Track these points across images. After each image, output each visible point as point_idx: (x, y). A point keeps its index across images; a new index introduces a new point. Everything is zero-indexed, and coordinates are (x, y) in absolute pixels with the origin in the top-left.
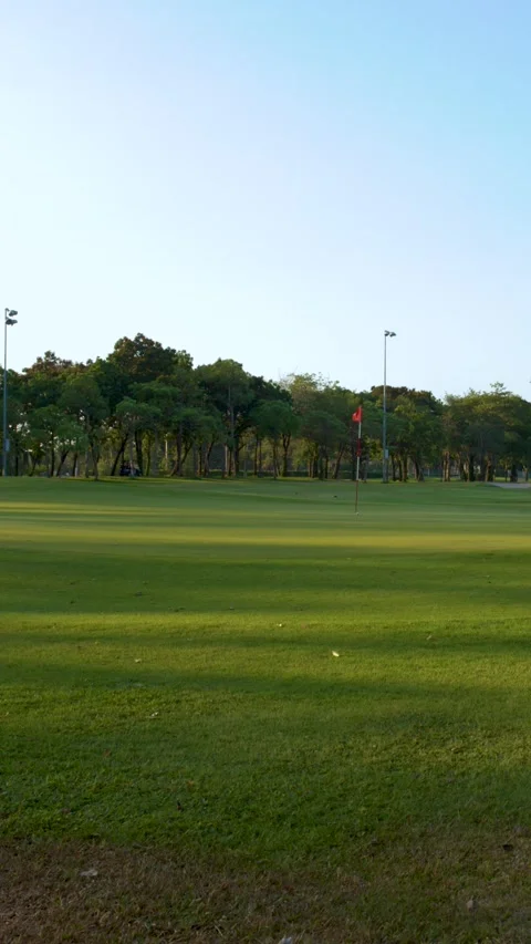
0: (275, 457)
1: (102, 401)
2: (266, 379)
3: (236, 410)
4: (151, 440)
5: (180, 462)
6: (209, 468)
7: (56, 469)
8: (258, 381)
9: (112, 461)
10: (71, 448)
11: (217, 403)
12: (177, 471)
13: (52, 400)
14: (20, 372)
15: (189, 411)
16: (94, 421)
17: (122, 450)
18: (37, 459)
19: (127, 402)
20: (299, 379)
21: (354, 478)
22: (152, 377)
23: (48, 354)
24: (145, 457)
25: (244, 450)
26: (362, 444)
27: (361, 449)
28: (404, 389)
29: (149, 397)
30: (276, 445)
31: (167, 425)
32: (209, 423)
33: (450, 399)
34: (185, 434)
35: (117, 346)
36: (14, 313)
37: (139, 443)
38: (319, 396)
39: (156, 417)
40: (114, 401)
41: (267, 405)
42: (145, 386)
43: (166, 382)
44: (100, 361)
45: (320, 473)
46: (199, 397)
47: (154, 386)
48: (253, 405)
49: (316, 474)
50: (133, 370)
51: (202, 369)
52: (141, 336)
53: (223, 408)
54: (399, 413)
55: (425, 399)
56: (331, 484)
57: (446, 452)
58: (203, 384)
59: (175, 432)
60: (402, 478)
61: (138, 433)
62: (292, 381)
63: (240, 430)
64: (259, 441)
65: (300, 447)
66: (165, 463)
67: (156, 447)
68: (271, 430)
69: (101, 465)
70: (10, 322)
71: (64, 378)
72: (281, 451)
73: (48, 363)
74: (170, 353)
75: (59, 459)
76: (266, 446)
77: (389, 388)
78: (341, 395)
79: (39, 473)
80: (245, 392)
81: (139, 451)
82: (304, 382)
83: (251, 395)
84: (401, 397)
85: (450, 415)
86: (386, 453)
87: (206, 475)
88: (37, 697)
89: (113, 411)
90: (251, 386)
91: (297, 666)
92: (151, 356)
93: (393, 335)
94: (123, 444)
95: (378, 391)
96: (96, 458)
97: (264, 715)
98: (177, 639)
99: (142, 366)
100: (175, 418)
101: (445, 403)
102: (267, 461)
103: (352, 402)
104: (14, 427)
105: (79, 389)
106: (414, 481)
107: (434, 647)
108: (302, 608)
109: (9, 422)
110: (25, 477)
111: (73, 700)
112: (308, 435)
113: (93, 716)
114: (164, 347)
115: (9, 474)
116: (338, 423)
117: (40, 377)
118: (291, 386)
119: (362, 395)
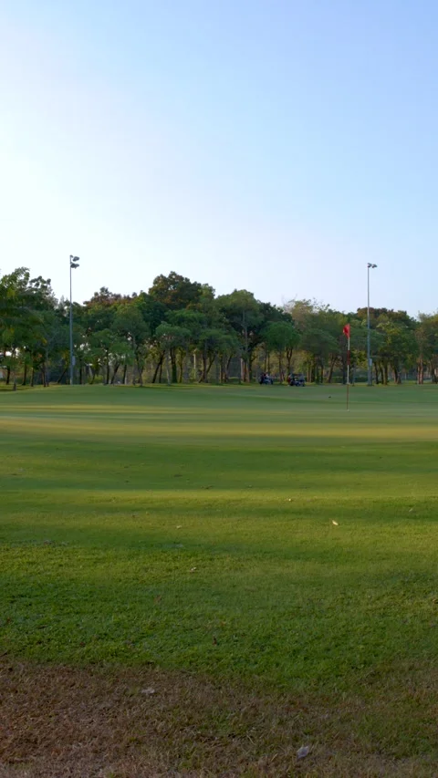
0: (280, 366)
1: (144, 325)
2: (272, 305)
3: (249, 329)
4: (182, 354)
5: (206, 371)
6: (228, 377)
7: (110, 379)
8: (267, 306)
9: (153, 372)
10: (121, 362)
11: (234, 325)
12: (204, 380)
13: (106, 325)
14: (82, 304)
15: (214, 331)
16: (139, 341)
17: (161, 363)
18: (96, 371)
19: (163, 326)
20: (299, 304)
21: (344, 382)
22: (183, 305)
23: (103, 289)
24: (178, 369)
25: (256, 361)
26: (351, 355)
27: (349, 359)
28: (384, 311)
29: (181, 321)
30: (280, 357)
31: (196, 343)
32: (228, 341)
33: (423, 317)
34: (209, 349)
35: (155, 282)
36: (76, 259)
37: (173, 358)
38: (314, 317)
39: (186, 337)
40: (154, 325)
41: (274, 325)
42: (178, 313)
43: (194, 309)
44: (143, 294)
45: (317, 379)
46: (220, 321)
47: (185, 312)
48: (262, 326)
49: (313, 380)
50: (167, 300)
51: (223, 298)
52: (173, 274)
53: (239, 329)
54: (380, 330)
55: (401, 318)
56: (325, 387)
57: (419, 360)
58: (223, 310)
59: (202, 348)
60: (384, 381)
61: (173, 349)
62: (292, 305)
63: (252, 346)
64: (267, 355)
65: (300, 358)
66: (194, 373)
67: (187, 360)
68: (277, 345)
69: (145, 376)
70: (73, 266)
71: (116, 308)
72: (285, 362)
73: (103, 297)
74: (197, 286)
75: (112, 371)
76: (273, 358)
77: (372, 309)
78: (333, 316)
79: (98, 382)
80: (256, 315)
81: (173, 363)
82: (303, 306)
83: (261, 318)
84: (381, 316)
85: (422, 330)
86: (369, 363)
87: (226, 381)
88: (103, 554)
89: (153, 333)
90: (261, 311)
91: (304, 532)
92: (182, 289)
93: (375, 266)
94: (161, 359)
95: (363, 312)
96: (140, 369)
97: (279, 570)
98: (209, 510)
99: (175, 296)
100: (202, 337)
101: (418, 320)
102: (275, 369)
103: (341, 321)
104: (78, 346)
105: (126, 316)
106: (393, 384)
107: (415, 518)
108: (306, 486)
109: (75, 342)
110: (87, 385)
111: (130, 557)
112: (307, 348)
113: (146, 570)
114: (192, 282)
115: (75, 383)
116: (331, 338)
117: (97, 307)
118: (293, 310)
119: (350, 316)
